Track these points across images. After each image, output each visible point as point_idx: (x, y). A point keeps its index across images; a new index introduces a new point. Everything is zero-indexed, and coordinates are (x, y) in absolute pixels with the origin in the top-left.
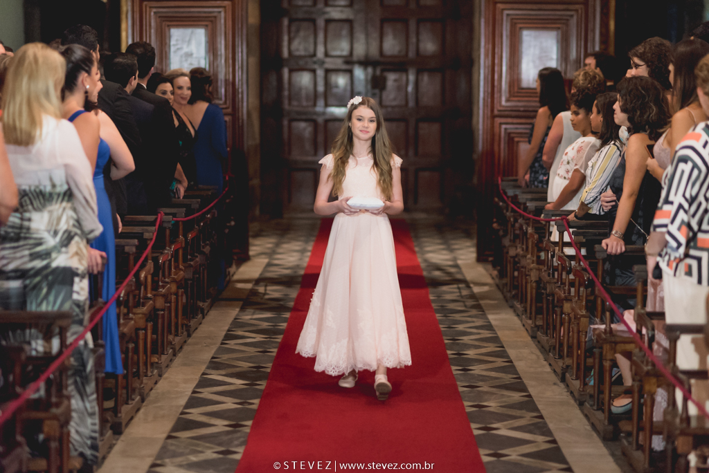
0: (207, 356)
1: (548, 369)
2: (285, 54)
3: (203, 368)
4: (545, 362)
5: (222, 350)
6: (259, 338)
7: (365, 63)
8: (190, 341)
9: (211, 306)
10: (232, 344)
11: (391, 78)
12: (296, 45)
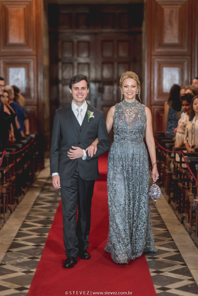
0: (26, 213)
1: (176, 218)
2: (60, 77)
3: (23, 219)
4: (174, 215)
5: (32, 210)
6: (48, 205)
7: (95, 81)
8: (18, 206)
9: (27, 191)
10: (37, 208)
11: (107, 88)
12: (65, 74)
